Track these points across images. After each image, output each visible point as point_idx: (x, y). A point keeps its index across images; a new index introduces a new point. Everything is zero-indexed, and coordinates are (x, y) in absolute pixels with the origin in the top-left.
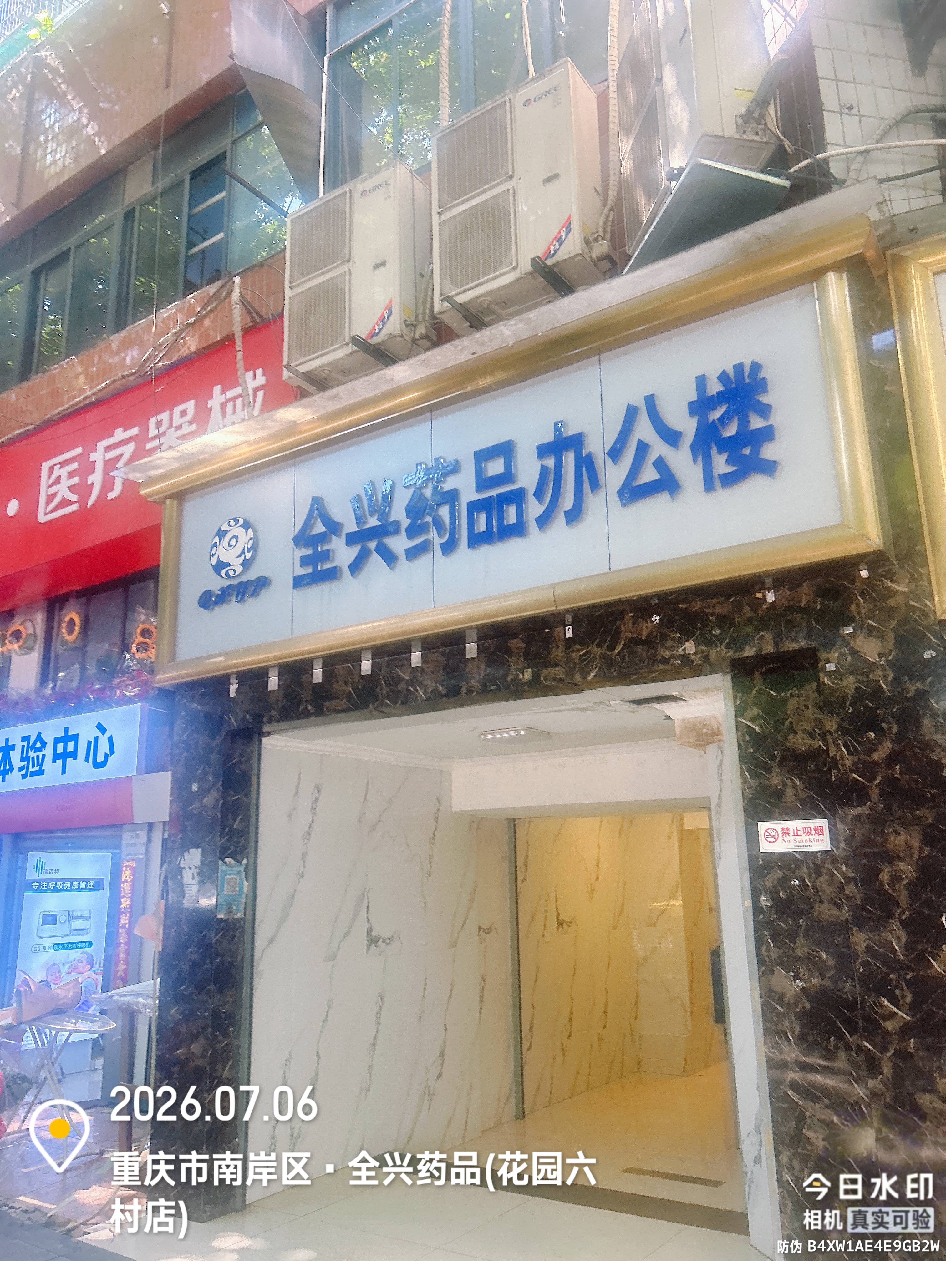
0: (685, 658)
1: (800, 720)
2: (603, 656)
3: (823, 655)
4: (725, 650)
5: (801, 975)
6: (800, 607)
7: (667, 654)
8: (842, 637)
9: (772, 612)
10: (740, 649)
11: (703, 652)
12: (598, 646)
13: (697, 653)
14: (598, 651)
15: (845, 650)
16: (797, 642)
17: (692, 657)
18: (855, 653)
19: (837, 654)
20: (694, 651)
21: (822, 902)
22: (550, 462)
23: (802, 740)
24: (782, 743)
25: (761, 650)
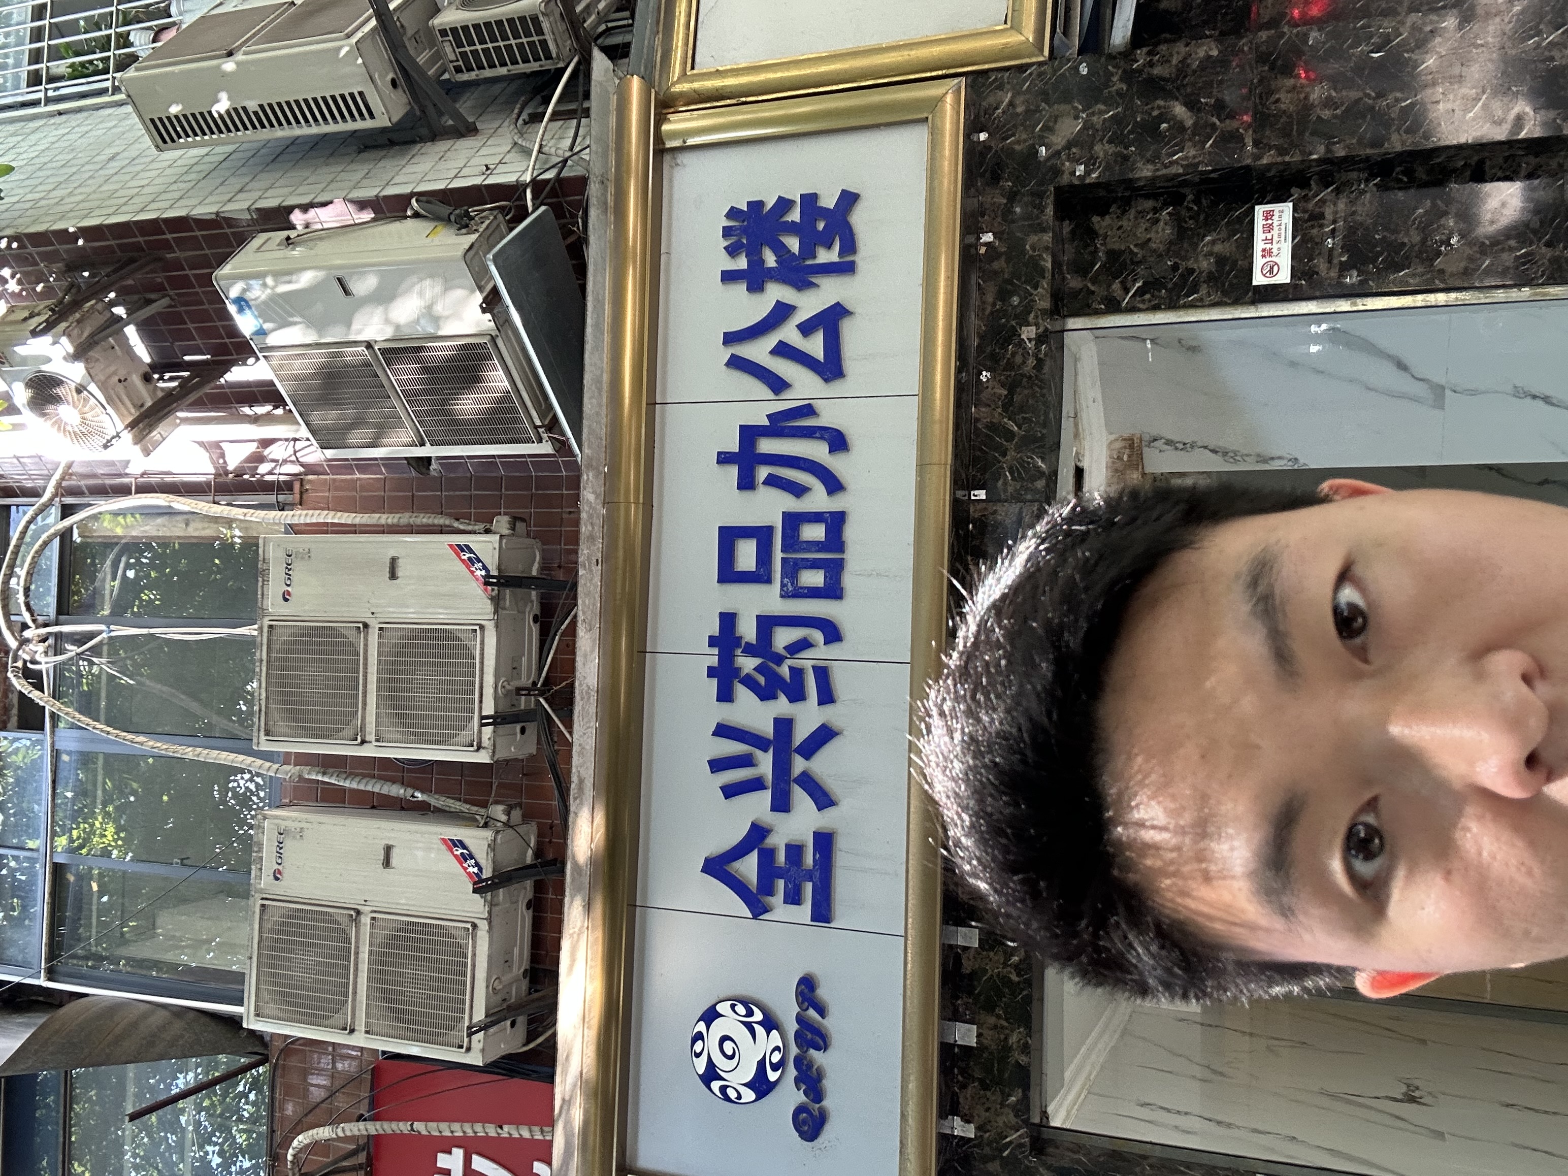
0: (1041, 339)
1: (1135, 235)
2: (1018, 449)
3: (1065, 179)
4: (1040, 290)
5: (1444, 238)
6: (1006, 204)
7: (1031, 362)
8: (1048, 159)
9: (1005, 236)
10: (1042, 272)
11: (1036, 317)
12: (1004, 455)
13: (1037, 325)
14: (1011, 454)
15: (1063, 156)
16: (1045, 207)
17: (1041, 330)
18: (1069, 145)
19: (1067, 164)
20: (1034, 328)
21: (1354, 213)
22: (763, 472)
23: (1157, 232)
24: (1160, 256)
25: (1047, 248)
